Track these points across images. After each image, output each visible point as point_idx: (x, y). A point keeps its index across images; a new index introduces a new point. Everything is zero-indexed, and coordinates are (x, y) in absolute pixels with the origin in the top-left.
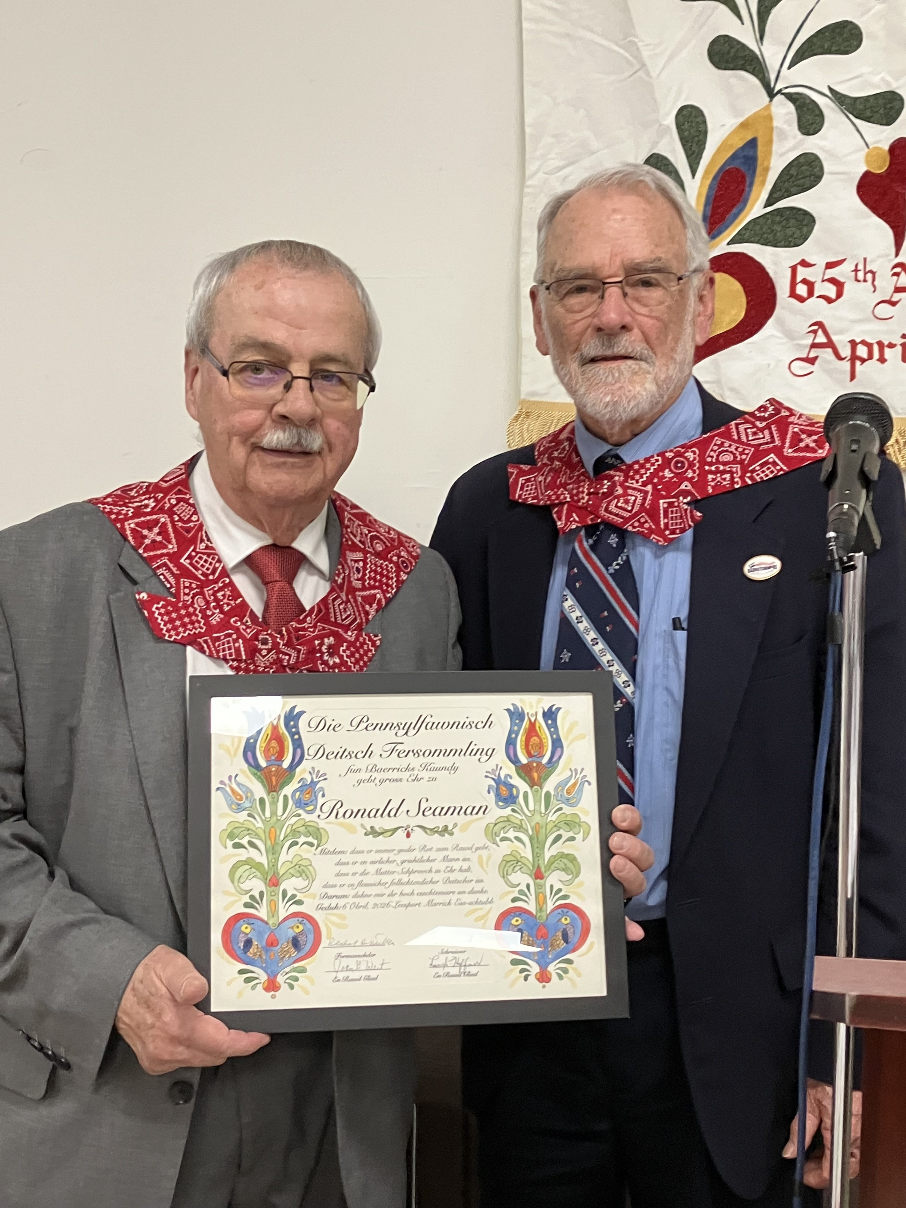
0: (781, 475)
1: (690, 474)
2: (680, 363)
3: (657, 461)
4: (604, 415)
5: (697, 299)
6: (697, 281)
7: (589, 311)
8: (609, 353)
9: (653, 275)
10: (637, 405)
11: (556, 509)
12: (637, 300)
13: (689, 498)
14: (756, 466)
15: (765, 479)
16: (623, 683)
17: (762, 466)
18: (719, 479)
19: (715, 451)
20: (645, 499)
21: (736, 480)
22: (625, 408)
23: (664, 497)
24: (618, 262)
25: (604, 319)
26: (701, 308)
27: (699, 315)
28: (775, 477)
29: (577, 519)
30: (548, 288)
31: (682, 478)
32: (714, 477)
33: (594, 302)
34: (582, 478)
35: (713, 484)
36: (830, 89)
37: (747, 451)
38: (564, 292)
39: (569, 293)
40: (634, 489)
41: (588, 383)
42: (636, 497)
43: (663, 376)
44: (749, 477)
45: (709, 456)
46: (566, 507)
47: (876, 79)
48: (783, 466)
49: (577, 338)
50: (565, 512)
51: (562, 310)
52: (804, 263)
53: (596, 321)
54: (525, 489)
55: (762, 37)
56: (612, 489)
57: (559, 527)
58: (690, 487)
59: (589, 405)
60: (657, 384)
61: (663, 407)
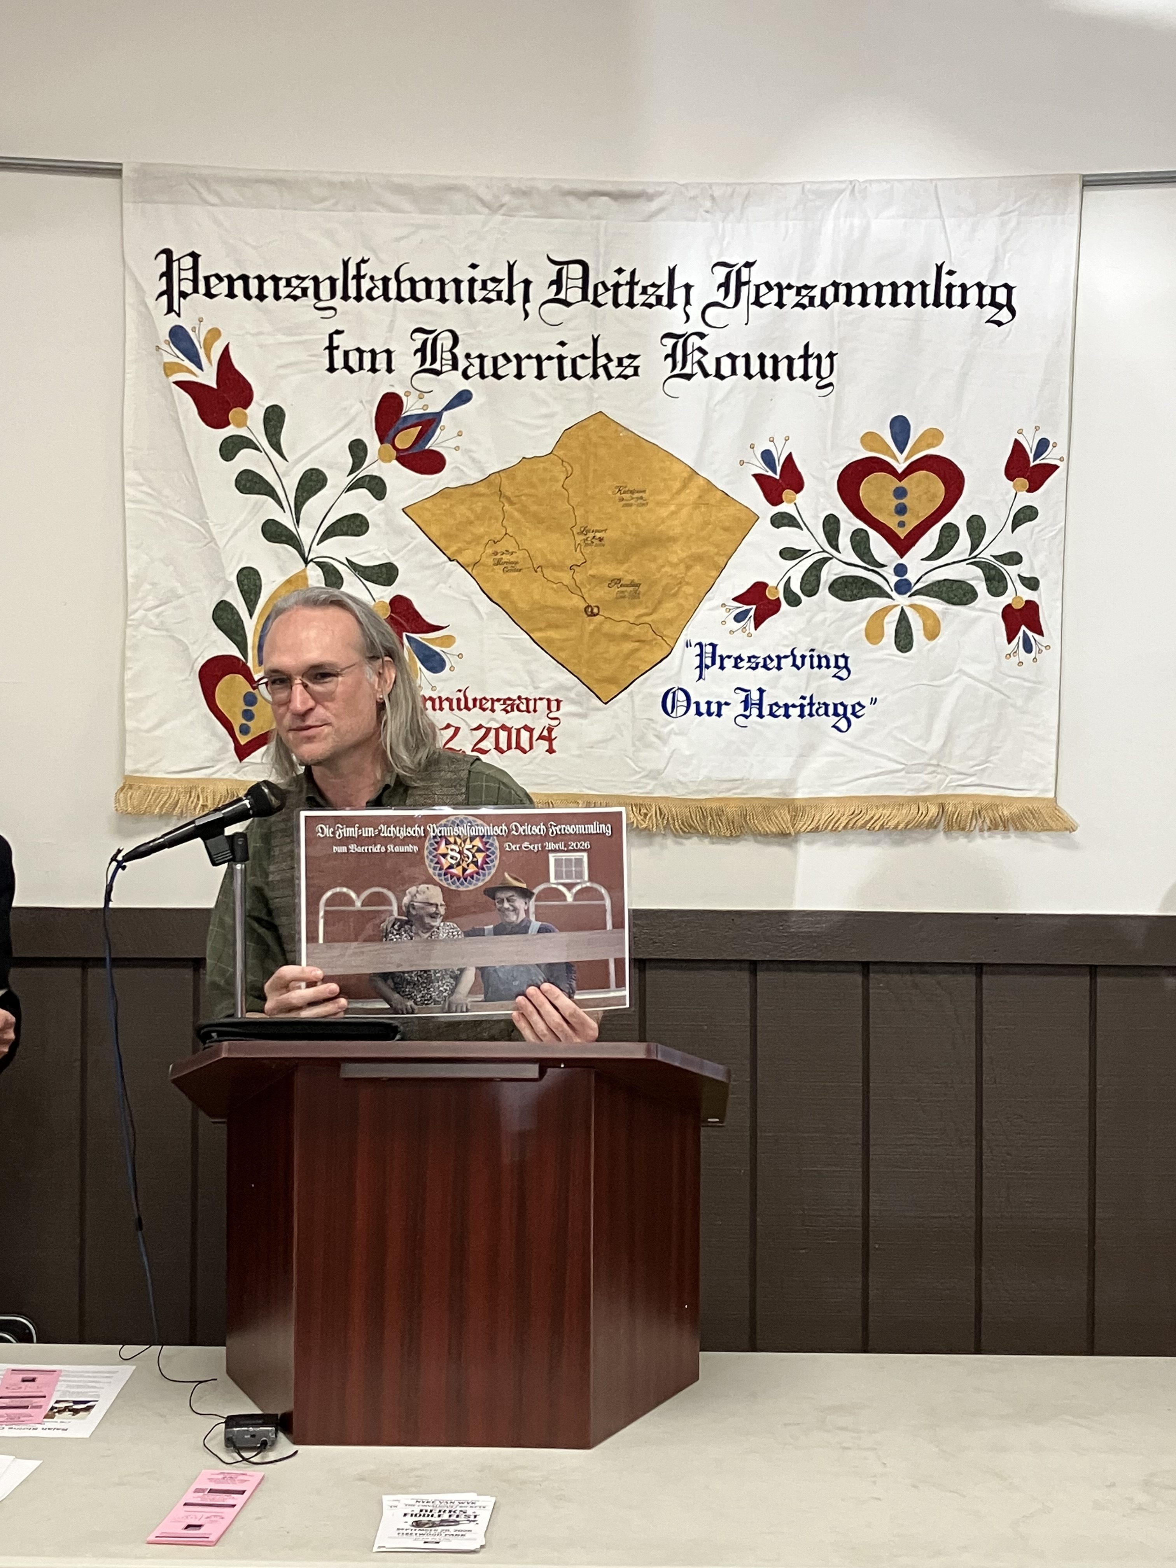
36: (347, 559)
47: (379, 554)
55: (298, 522)
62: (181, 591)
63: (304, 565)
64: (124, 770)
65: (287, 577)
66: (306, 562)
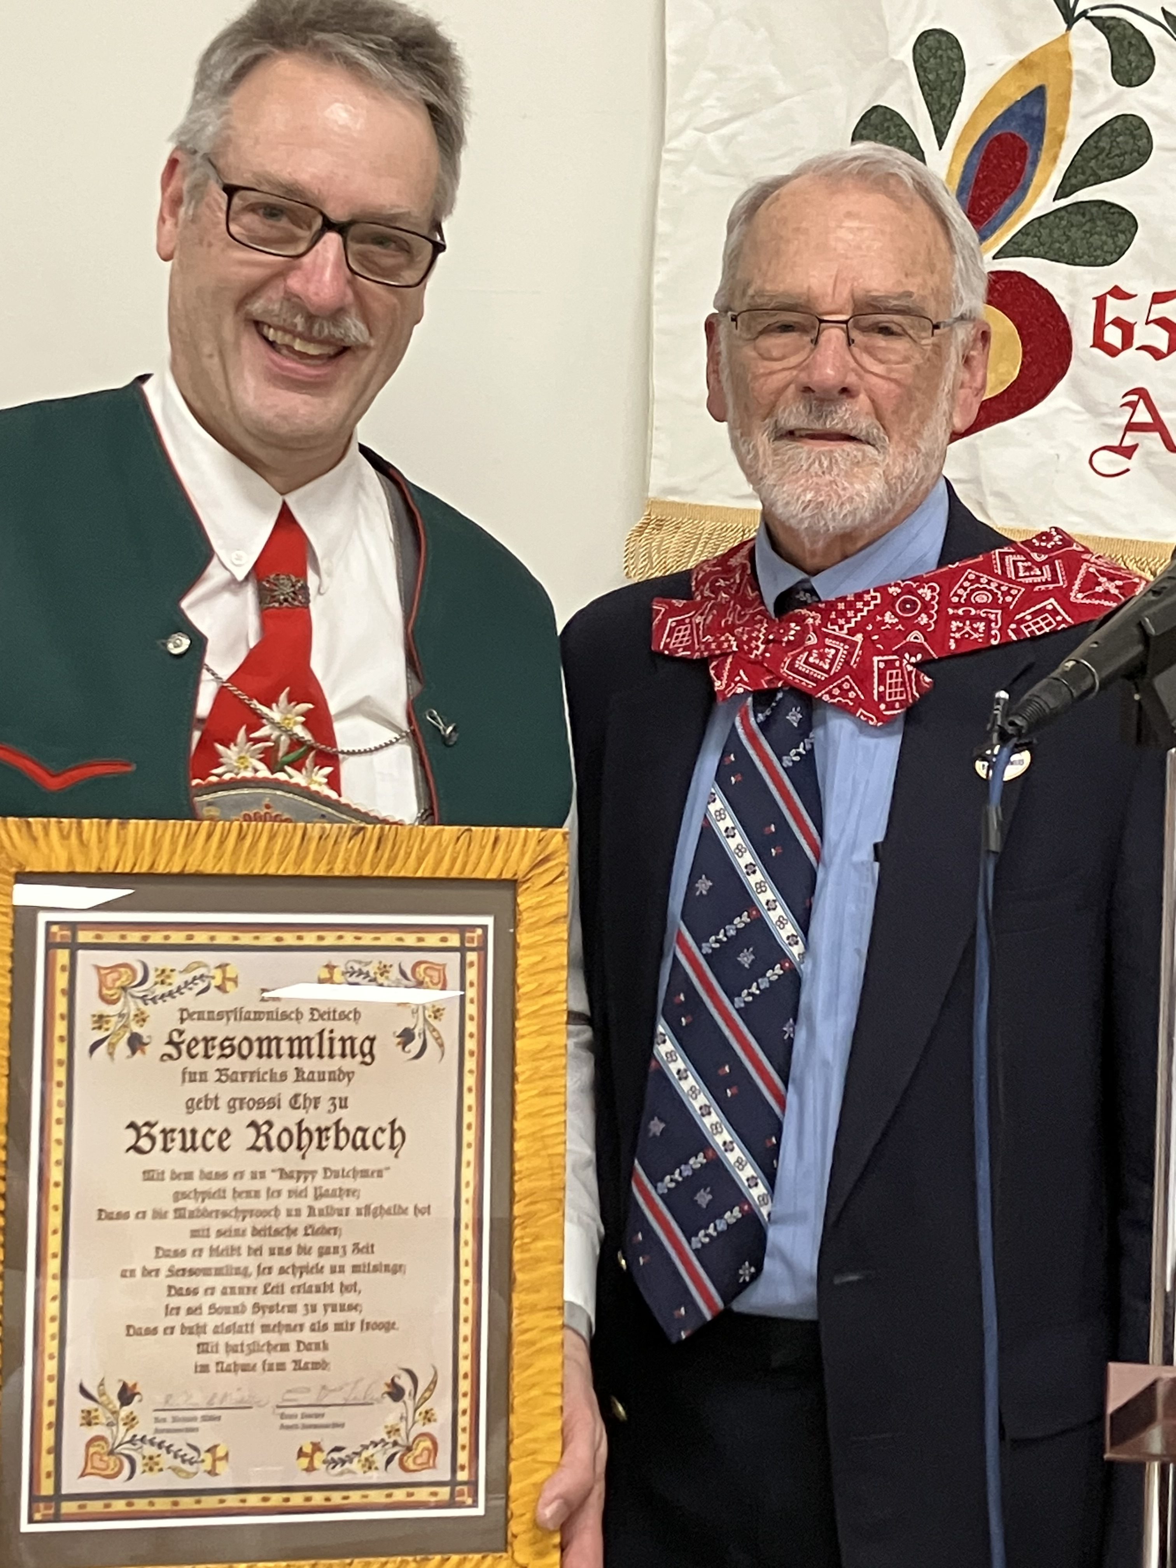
0: (1063, 629)
1: (924, 619)
2: (927, 455)
3: (874, 598)
4: (801, 521)
5: (961, 363)
6: (963, 334)
7: (793, 360)
8: (817, 426)
9: (897, 318)
10: (853, 513)
11: (714, 663)
12: (869, 350)
13: (919, 656)
14: (1026, 614)
15: (1038, 633)
16: (788, 938)
17: (1034, 614)
18: (967, 629)
19: (965, 589)
20: (850, 654)
21: (993, 632)
22: (834, 515)
23: (880, 653)
24: (844, 293)
25: (816, 377)
26: (967, 376)
27: (962, 386)
28: (1053, 632)
29: (746, 679)
30: (734, 319)
31: (910, 625)
32: (961, 625)
33: (804, 347)
34: (759, 617)
35: (958, 635)
36: (1165, 12)
37: (1013, 592)
38: (760, 328)
39: (767, 331)
40: (836, 638)
41: (783, 469)
42: (837, 650)
43: (897, 471)
44: (1012, 630)
45: (956, 594)
46: (730, 660)
48: (1066, 617)
49: (772, 397)
50: (728, 666)
51: (753, 354)
52: (1117, 293)
53: (803, 377)
54: (676, 635)
56: (801, 636)
57: (716, 689)
58: (921, 640)
59: (779, 504)
60: (887, 482)
61: (894, 520)
62: (782, 88)
63: (1065, 26)
64: (645, 487)
65: (1022, 56)
66: (1070, 19)
